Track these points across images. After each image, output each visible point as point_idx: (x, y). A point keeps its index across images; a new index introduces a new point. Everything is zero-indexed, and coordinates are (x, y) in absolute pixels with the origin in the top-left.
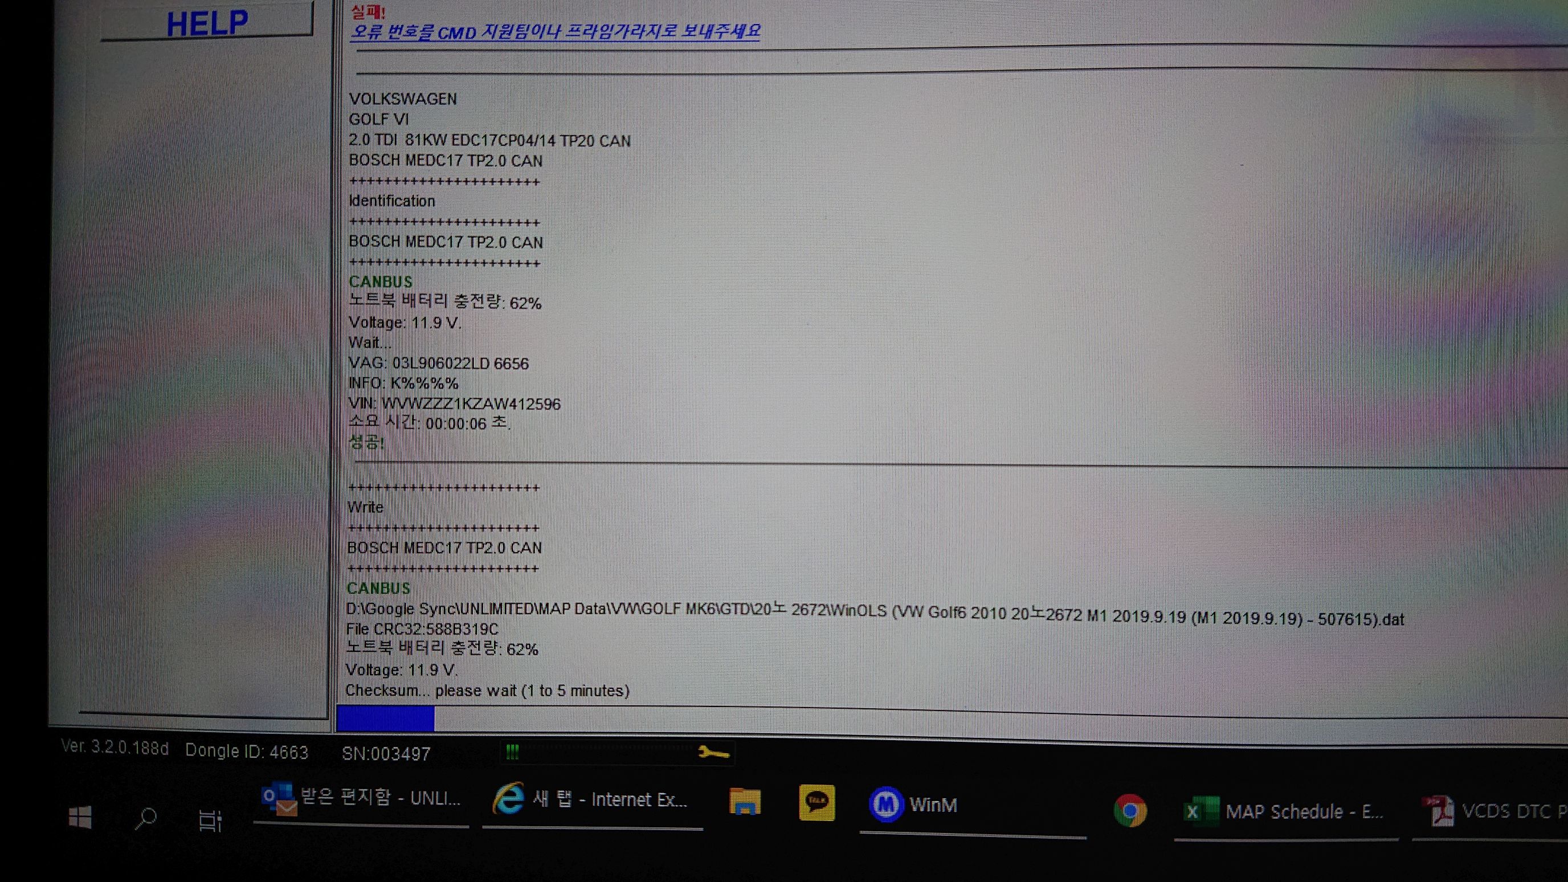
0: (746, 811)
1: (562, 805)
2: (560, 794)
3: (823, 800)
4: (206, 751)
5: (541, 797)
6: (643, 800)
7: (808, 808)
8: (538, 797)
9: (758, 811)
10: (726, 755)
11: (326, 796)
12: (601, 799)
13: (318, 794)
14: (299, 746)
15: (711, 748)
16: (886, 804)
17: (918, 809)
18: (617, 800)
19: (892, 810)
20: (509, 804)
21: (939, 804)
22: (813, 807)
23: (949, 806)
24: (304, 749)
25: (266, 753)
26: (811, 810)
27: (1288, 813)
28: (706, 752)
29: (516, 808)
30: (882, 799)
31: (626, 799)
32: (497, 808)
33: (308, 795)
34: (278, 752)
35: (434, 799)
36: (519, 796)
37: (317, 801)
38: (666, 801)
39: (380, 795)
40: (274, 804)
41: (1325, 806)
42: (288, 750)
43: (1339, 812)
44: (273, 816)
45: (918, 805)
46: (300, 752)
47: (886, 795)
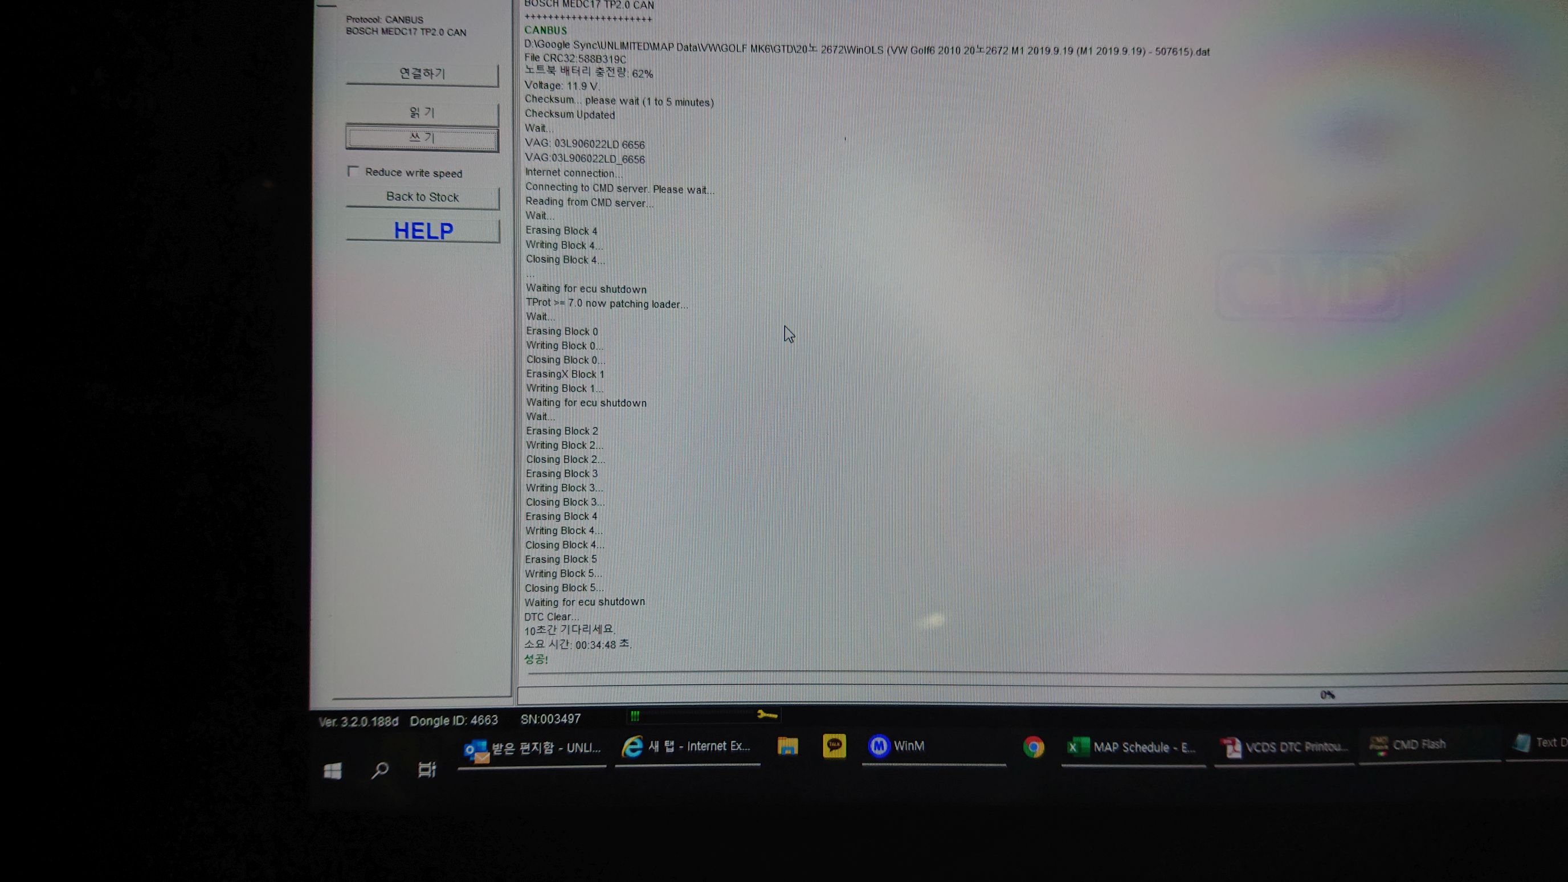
0: (788, 752)
1: (668, 750)
2: (666, 743)
3: (838, 744)
4: (426, 722)
5: (654, 745)
6: (721, 746)
7: (829, 749)
8: (652, 746)
9: (796, 752)
10: (776, 716)
11: (510, 748)
12: (694, 747)
13: (504, 748)
14: (491, 716)
15: (766, 711)
16: (879, 746)
17: (900, 748)
18: (704, 747)
19: (883, 749)
20: (633, 751)
21: (912, 745)
22: (832, 748)
23: (920, 746)
24: (495, 718)
25: (468, 721)
26: (831, 751)
27: (1133, 748)
28: (762, 714)
29: (638, 753)
30: (876, 743)
31: (710, 746)
32: (625, 754)
33: (497, 748)
34: (477, 720)
35: (582, 748)
36: (640, 745)
37: (503, 752)
38: (737, 747)
39: (547, 747)
40: (473, 755)
41: (1157, 744)
42: (484, 718)
43: (1166, 748)
44: (472, 764)
45: (899, 746)
46: (493, 720)
47: (879, 739)
